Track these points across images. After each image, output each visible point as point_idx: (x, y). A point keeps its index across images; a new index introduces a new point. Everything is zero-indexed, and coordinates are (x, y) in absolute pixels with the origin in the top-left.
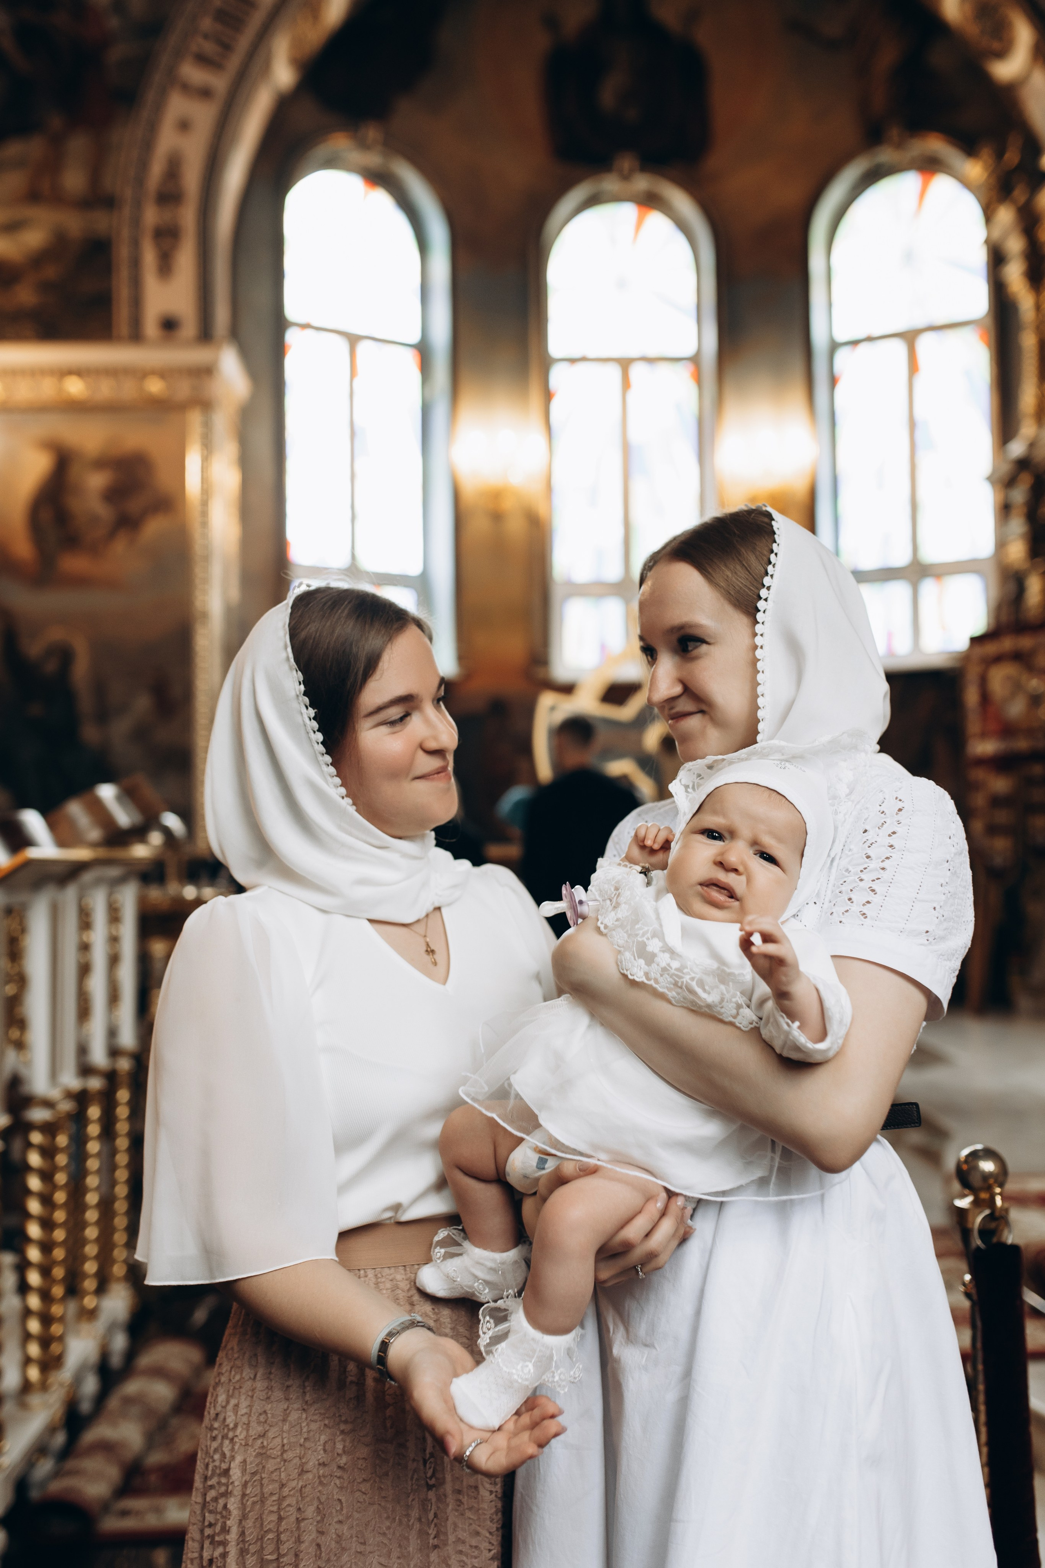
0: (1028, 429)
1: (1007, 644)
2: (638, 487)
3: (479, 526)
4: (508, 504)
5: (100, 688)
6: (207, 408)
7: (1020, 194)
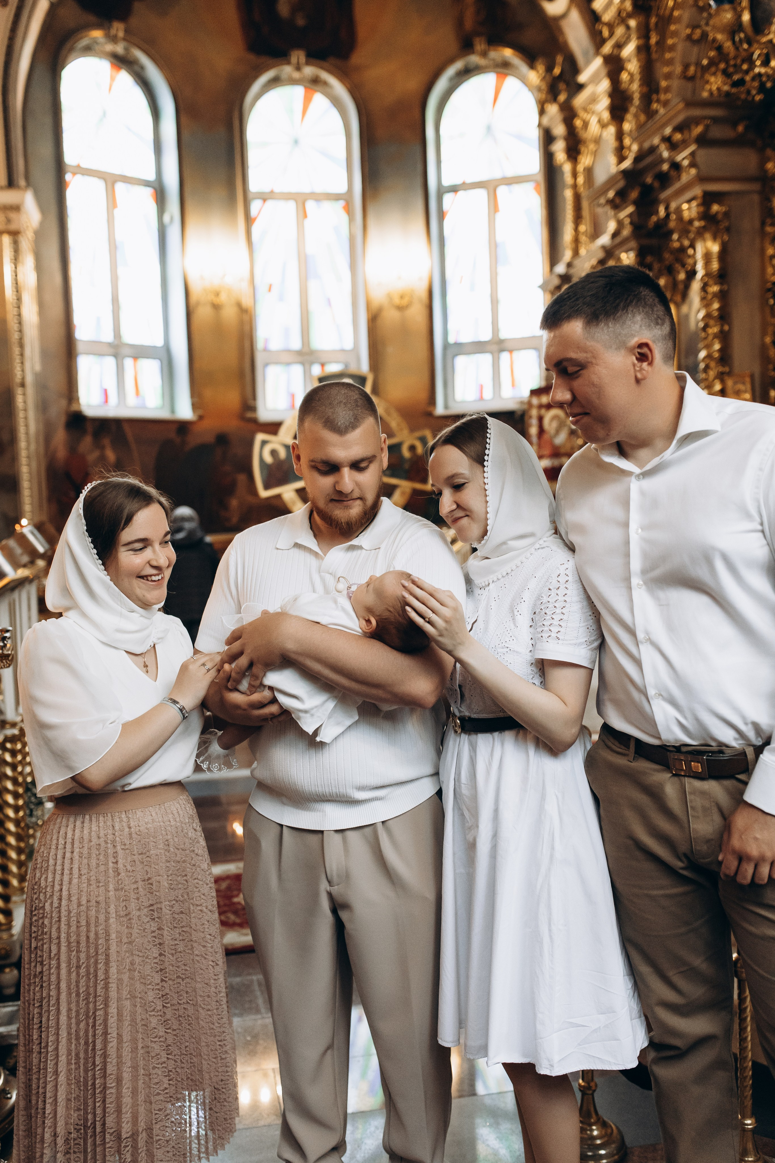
0: (567, 255)
2: (313, 286)
3: (203, 313)
4: (223, 298)
6: (15, 234)
7: (562, 97)
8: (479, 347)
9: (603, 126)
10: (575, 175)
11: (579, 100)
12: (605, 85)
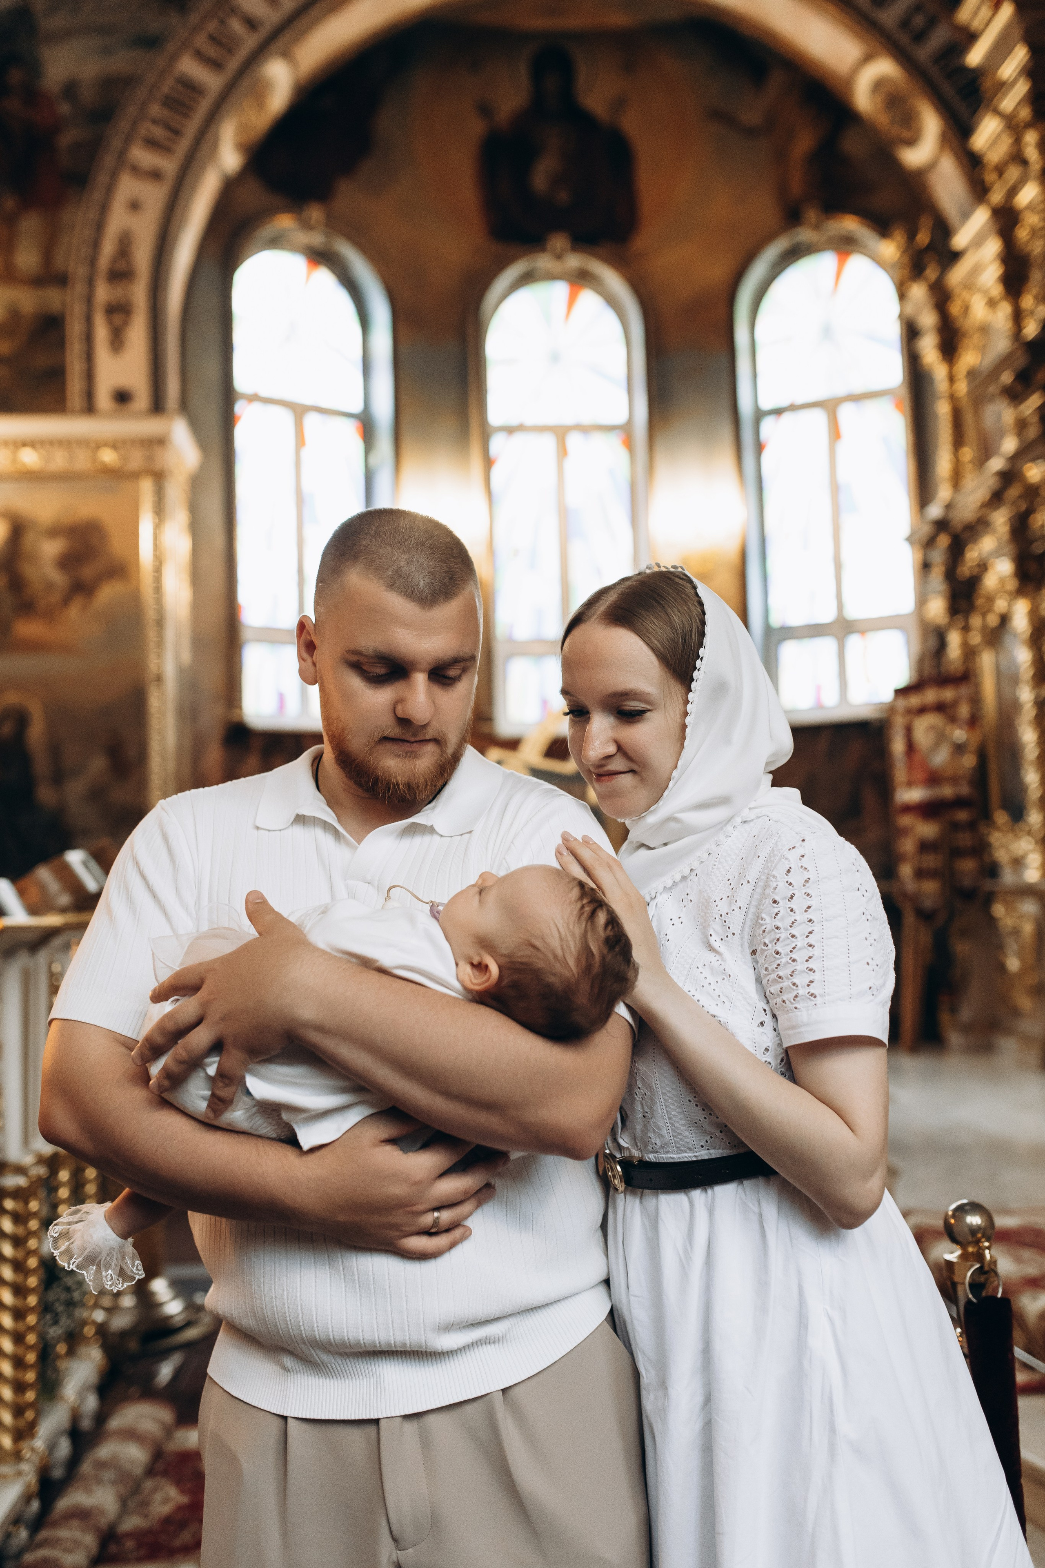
0: (944, 493)
1: (930, 696)
5: (55, 750)
6: (159, 477)
7: (932, 273)
8: (815, 631)
9: (992, 303)
10: (951, 379)
11: (957, 275)
12: (993, 247)
